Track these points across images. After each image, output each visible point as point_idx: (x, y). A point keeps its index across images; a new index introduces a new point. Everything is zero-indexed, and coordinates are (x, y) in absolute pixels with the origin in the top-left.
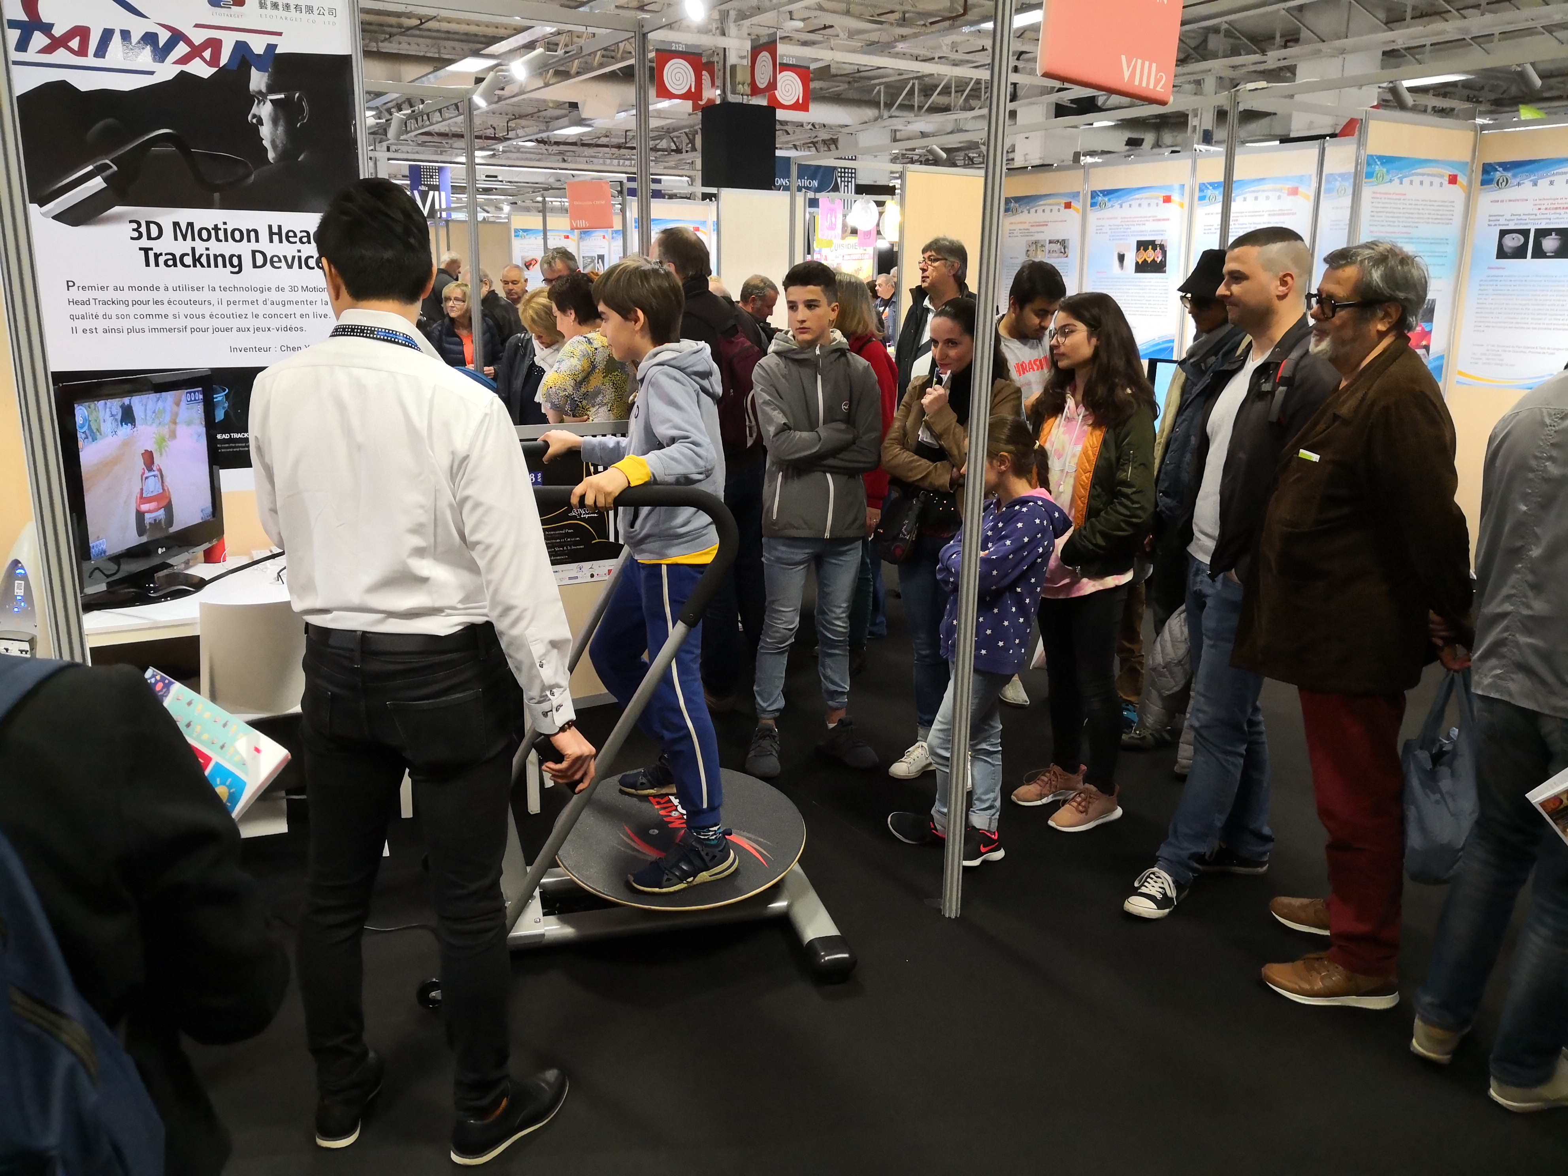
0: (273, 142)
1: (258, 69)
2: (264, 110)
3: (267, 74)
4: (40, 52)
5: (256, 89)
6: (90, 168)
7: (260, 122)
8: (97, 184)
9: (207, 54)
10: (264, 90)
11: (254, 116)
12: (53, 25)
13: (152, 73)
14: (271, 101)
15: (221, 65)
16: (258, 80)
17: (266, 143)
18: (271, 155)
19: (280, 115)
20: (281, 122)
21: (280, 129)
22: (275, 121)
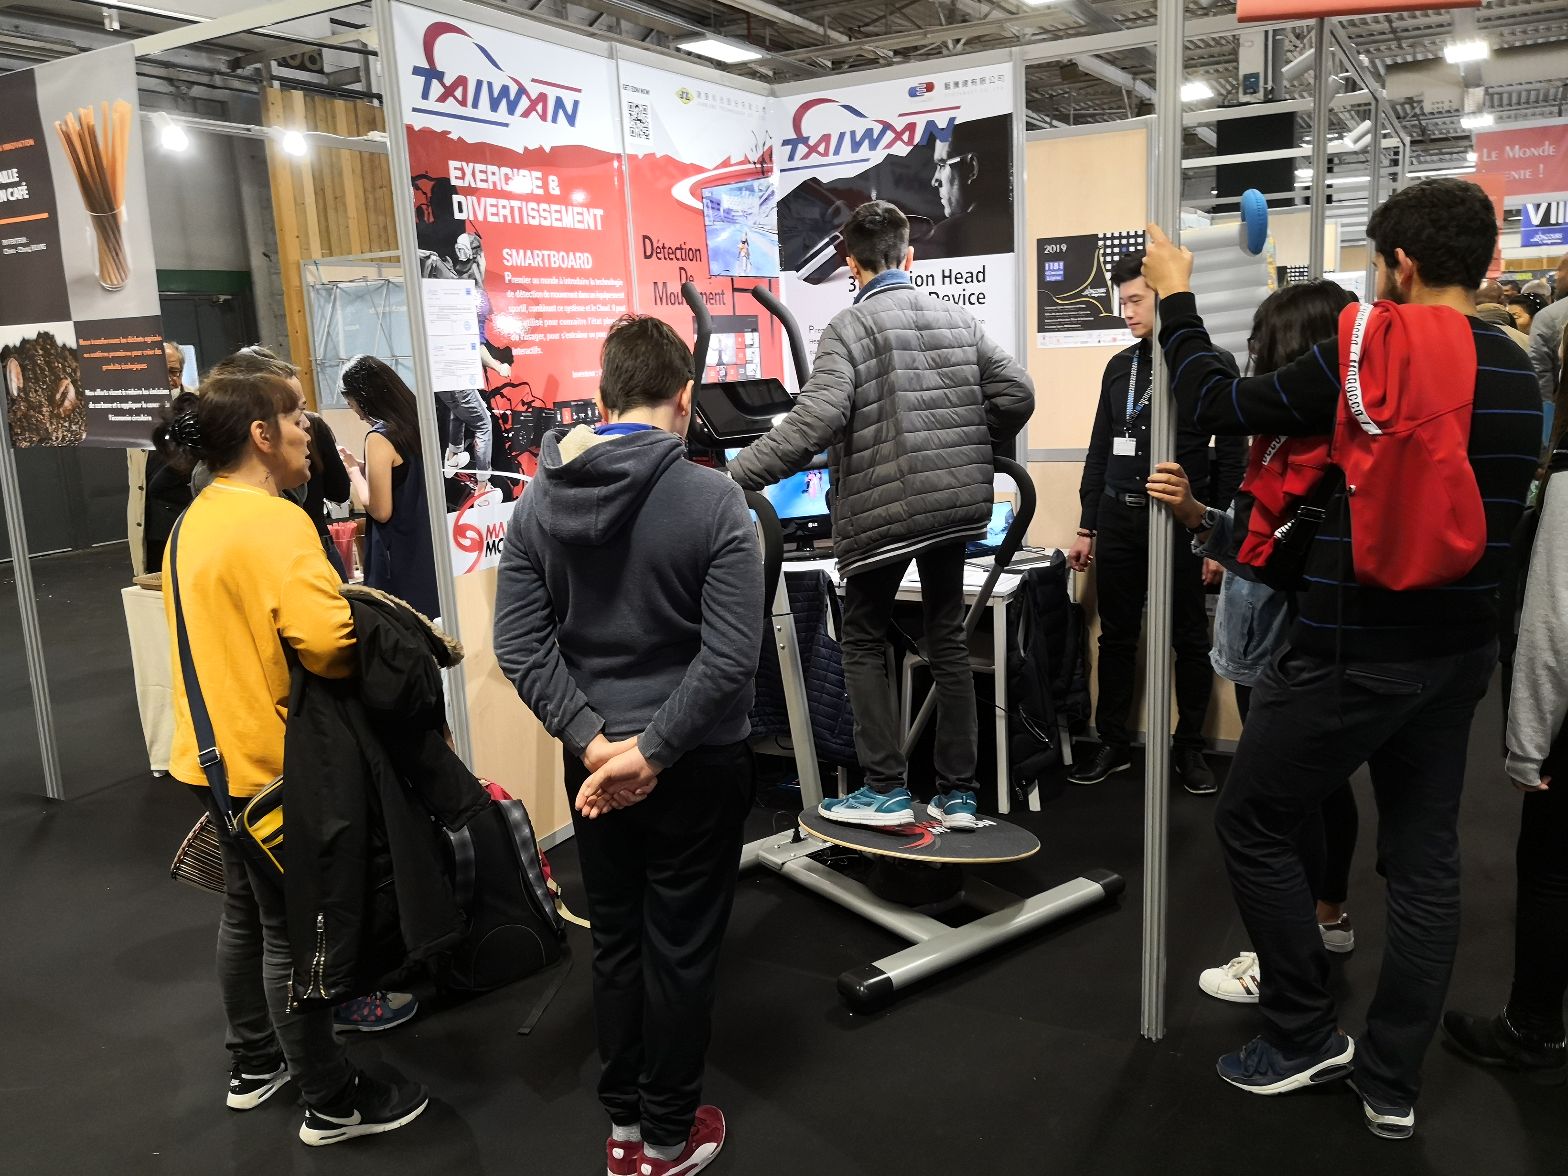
0: (950, 199)
1: (941, 141)
2: (944, 174)
3: (947, 144)
4: (803, 158)
5: (940, 158)
6: (827, 240)
7: (941, 185)
8: (831, 251)
9: (905, 137)
10: (945, 157)
11: (937, 180)
12: (808, 138)
13: (867, 160)
14: (950, 165)
15: (916, 142)
16: (941, 149)
17: (944, 202)
18: (947, 211)
19: (956, 176)
20: (956, 182)
21: (956, 187)
22: (952, 182)
